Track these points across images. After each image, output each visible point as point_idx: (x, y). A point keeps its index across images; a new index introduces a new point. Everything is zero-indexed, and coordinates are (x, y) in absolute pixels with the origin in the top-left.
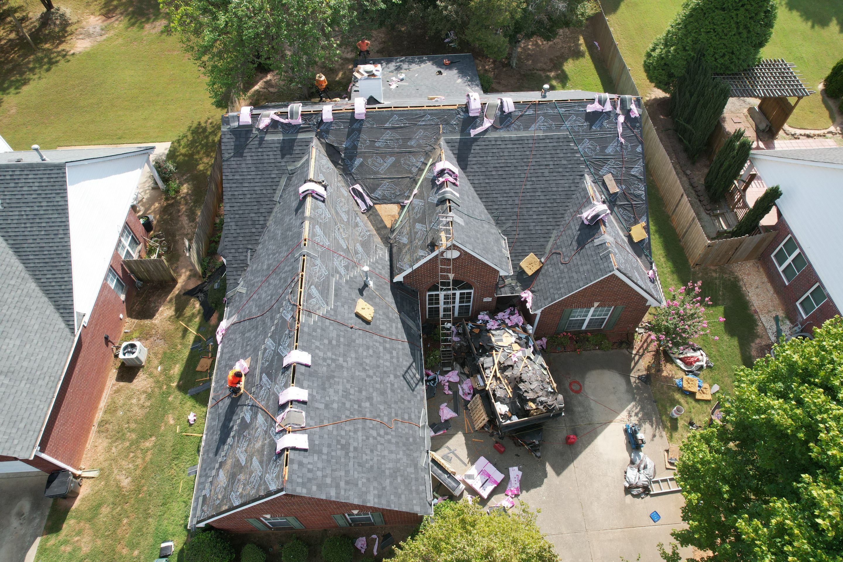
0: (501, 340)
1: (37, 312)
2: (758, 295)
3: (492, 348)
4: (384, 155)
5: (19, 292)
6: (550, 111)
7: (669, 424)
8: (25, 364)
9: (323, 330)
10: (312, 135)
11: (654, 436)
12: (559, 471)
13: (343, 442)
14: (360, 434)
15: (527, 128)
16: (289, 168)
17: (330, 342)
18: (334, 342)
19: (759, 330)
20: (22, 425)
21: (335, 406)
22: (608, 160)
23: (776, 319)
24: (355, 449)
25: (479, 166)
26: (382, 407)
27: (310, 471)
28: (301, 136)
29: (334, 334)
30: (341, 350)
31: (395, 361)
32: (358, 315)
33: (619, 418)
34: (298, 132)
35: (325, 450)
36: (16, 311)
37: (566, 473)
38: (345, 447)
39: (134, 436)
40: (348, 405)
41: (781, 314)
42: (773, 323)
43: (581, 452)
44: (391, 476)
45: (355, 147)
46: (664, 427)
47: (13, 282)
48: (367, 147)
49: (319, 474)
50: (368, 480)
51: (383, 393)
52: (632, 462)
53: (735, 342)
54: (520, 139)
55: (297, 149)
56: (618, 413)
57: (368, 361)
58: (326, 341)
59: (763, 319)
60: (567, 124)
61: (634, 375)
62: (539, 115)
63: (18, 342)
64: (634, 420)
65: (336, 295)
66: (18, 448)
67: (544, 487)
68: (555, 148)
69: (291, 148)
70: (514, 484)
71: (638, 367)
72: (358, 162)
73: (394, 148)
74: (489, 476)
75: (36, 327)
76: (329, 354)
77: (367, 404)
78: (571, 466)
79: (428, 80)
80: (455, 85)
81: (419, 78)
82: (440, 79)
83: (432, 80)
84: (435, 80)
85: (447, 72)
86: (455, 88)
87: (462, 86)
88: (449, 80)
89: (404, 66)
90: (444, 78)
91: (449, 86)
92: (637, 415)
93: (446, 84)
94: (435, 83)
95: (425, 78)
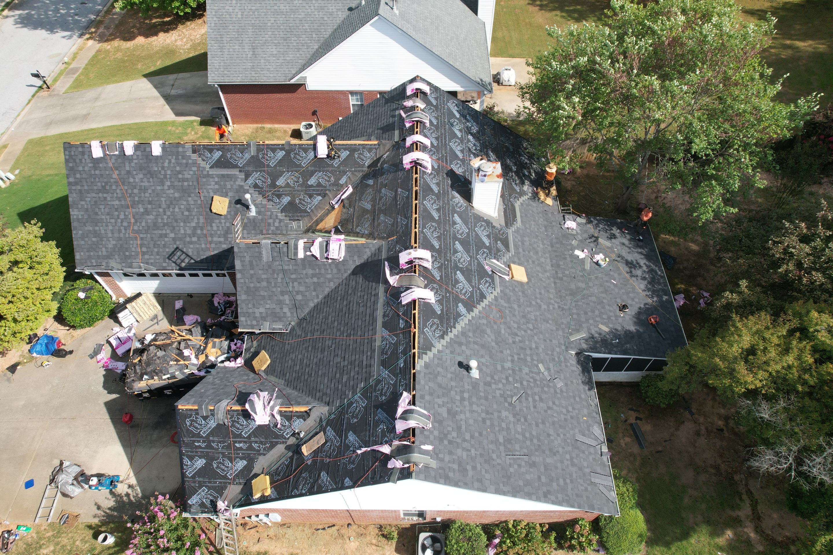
0: (214, 346)
1: (298, 55)
3: (207, 338)
5: (309, 42)
6: (401, 348)
8: (262, 61)
9: (187, 164)
10: (396, 140)
11: (99, 508)
12: (109, 405)
13: (108, 188)
14: (117, 202)
15: (385, 325)
17: (179, 172)
18: (180, 176)
20: (226, 72)
21: (131, 180)
22: (341, 437)
24: (105, 198)
25: (354, 286)
26: (143, 224)
27: (81, 160)
28: (397, 132)
29: (187, 176)
30: (176, 183)
31: (188, 239)
32: (213, 197)
33: (132, 474)
34: (400, 129)
35: (97, 172)
36: (295, 44)
37: (104, 410)
38: (103, 190)
40: (136, 191)
43: (115, 427)
44: (95, 231)
47: (314, 36)
49: (81, 168)
50: (87, 210)
51: (155, 226)
54: (374, 320)
55: (386, 134)
56: (137, 474)
57: (177, 210)
58: (178, 168)
60: (385, 373)
62: (396, 335)
63: (275, 53)
64: (122, 489)
65: (223, 176)
66: (213, 75)
67: (101, 389)
68: (360, 365)
70: (113, 366)
72: (371, 182)
73: (378, 204)
74: (124, 344)
76: (169, 172)
77: (142, 210)
78: (107, 416)
79: (602, 292)
80: (591, 321)
81: (608, 284)
82: (607, 307)
83: (604, 298)
84: (605, 301)
85: (627, 317)
86: (583, 320)
87: (589, 329)
88: (605, 316)
89: (639, 272)
90: (610, 311)
91: (586, 313)
92: (128, 495)
93: (593, 312)
94: (594, 299)
95: (606, 291)
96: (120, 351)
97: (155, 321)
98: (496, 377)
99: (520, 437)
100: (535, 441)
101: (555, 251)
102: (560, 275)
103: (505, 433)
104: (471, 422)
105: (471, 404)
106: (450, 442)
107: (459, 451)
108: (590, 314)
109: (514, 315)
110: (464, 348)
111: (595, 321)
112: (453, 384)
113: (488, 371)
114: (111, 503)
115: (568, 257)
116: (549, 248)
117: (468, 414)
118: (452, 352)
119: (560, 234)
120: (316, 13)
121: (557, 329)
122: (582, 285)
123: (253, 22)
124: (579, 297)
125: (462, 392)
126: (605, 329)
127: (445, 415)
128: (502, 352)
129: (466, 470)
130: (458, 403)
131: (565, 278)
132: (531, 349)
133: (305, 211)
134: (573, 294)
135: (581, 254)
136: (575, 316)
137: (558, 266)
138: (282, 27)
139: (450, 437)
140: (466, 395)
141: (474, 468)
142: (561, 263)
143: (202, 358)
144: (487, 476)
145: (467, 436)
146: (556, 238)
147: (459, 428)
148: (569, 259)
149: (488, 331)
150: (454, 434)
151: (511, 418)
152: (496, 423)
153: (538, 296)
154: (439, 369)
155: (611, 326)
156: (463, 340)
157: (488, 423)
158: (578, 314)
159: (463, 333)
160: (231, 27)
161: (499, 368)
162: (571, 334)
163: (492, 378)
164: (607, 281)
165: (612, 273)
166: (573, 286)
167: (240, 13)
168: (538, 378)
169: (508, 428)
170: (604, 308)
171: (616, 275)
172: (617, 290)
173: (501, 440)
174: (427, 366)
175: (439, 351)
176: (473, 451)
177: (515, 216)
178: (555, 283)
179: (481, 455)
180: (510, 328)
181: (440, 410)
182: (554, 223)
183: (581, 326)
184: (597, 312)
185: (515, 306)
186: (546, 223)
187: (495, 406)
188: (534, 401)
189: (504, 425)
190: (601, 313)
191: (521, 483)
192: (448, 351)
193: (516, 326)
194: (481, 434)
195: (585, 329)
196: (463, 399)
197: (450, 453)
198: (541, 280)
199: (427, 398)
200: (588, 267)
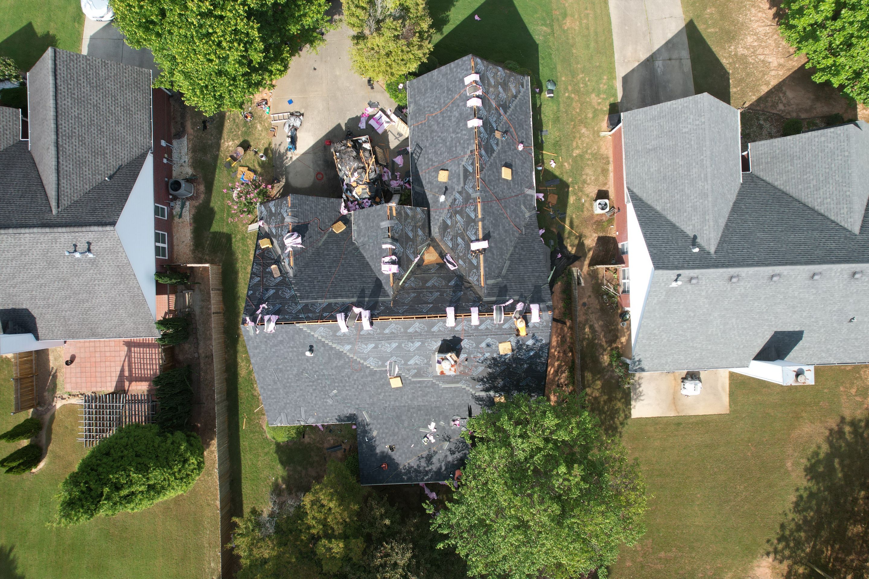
0: (363, 189)
1: (650, 193)
2: (185, 236)
3: (368, 183)
4: (434, 287)
5: (663, 201)
6: (310, 315)
7: (269, 151)
9: (464, 148)
10: (485, 299)
11: (280, 145)
12: (338, 126)
13: (450, 92)
14: (442, 101)
15: (330, 304)
16: (500, 279)
17: (460, 143)
18: (458, 144)
19: (193, 211)
21: (455, 109)
22: (275, 286)
23: (180, 216)
24: (444, 92)
25: (367, 282)
26: (433, 123)
27: (463, 69)
28: (494, 299)
29: (458, 149)
30: (454, 142)
31: (426, 156)
32: (447, 170)
33: (298, 156)
34: (498, 301)
35: (457, 83)
36: (660, 188)
37: (334, 125)
38: (449, 90)
39: (587, 156)
40: (449, 113)
41: (176, 219)
42: (183, 214)
43: (324, 137)
44: (427, 90)
45: (454, 292)
46: (272, 151)
47: (669, 205)
48: (445, 292)
49: (459, 70)
50: (437, 81)
51: (432, 132)
52: (296, 130)
53: (212, 205)
54: (335, 297)
55: (496, 291)
56: (298, 159)
57: (441, 145)
58: (462, 142)
59: (188, 218)
60: (299, 307)
61: (282, 183)
62: (319, 312)
63: (652, 170)
64: (289, 154)
65: (459, 175)
67: (347, 118)
68: (311, 292)
69: (500, 291)
70: (363, 120)
71: (279, 189)
72: (452, 283)
73: (427, 292)
74: (377, 122)
75: (647, 183)
76: (459, 135)
77: (439, 120)
78: (331, 128)
79: (402, 436)
80: (379, 426)
81: (410, 441)
82: (391, 438)
83: (398, 437)
84: (396, 437)
85: (386, 450)
86: (379, 421)
87: (373, 424)
88: (384, 435)
89: (423, 463)
90: (389, 440)
91: (384, 424)
92: (287, 158)
93: (386, 428)
94: (396, 430)
95: (404, 440)
96: (372, 122)
97: (398, 136)
98: (314, 365)
99: (286, 376)
100: (288, 385)
101: (432, 409)
102: (411, 410)
103: (284, 369)
104: (282, 352)
105: (291, 352)
106: (266, 342)
107: (263, 346)
108: (384, 426)
109: (362, 378)
110: (322, 348)
111: (379, 429)
112: (298, 343)
113: (315, 361)
114: (282, 150)
115: (428, 417)
116: (434, 405)
117: (285, 350)
118: (316, 342)
119: (448, 414)
120: (690, 204)
121: (368, 404)
122: (406, 424)
123: (679, 144)
124: (396, 421)
125: (296, 347)
126: (375, 433)
127: (279, 339)
128: (332, 369)
129: (256, 349)
130: (288, 345)
131: (409, 413)
132: (344, 386)
133: (444, 236)
134: (398, 417)
135: (432, 426)
136: (381, 416)
137: (420, 410)
138: (675, 173)
139: (268, 341)
140: (295, 349)
141: (259, 353)
142: (422, 412)
143: (354, 184)
144: (258, 359)
145: (273, 350)
146: (444, 411)
147: (276, 346)
148: (426, 418)
149: (342, 362)
150: (271, 344)
151: (294, 373)
152: (288, 364)
153: (387, 394)
154: (302, 336)
155: (377, 438)
156: (327, 348)
157: (286, 360)
158: (383, 419)
159: (331, 348)
160: (673, 124)
161: (321, 367)
162: (367, 412)
163: (313, 363)
164: (412, 441)
165: (419, 445)
166: (404, 418)
167: (687, 130)
168: (327, 389)
169: (288, 371)
170: (390, 436)
171: (418, 448)
172: (406, 446)
173: (280, 367)
174: (301, 329)
175: (313, 335)
176: (267, 353)
177: (448, 383)
178: (405, 406)
179: (267, 357)
180: (351, 374)
181: (280, 336)
182: (457, 411)
183: (374, 419)
184: (386, 431)
185: (369, 379)
186: (456, 405)
187: (297, 364)
188: (312, 386)
189: (288, 368)
190: (387, 433)
191: (262, 376)
192: (315, 340)
193: (355, 378)
194: (278, 356)
195: (372, 422)
196: (292, 348)
197: (261, 342)
198: (402, 397)
199: (283, 330)
200: (422, 430)
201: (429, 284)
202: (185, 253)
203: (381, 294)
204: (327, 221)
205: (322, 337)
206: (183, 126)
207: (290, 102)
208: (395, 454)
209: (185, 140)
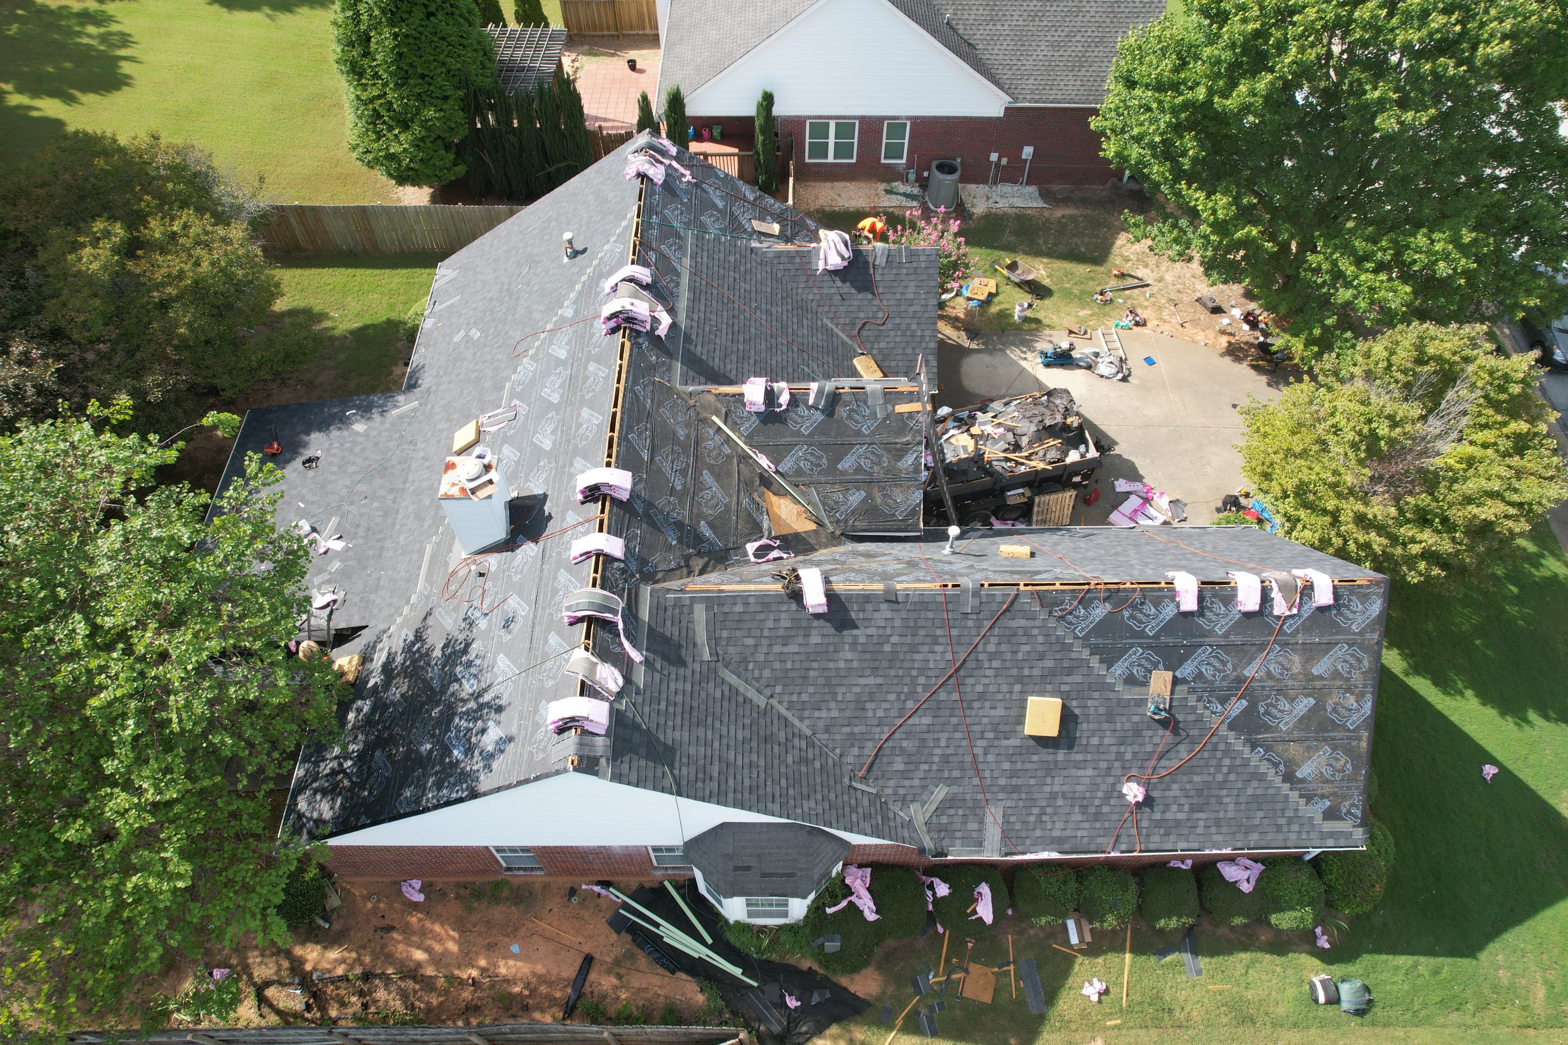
0: (965, 448)
2: (850, 198)
4: (699, 486)
6: (654, 233)
7: (1034, 326)
10: (646, 591)
11: (1051, 341)
15: (676, 273)
16: (707, 656)
22: (732, 213)
23: (889, 192)
28: (645, 614)
33: (1030, 370)
34: (636, 617)
37: (1113, 436)
41: (882, 186)
42: (894, 197)
45: (679, 525)
46: (1037, 330)
48: (682, 503)
52: (1089, 367)
54: (692, 289)
55: (669, 630)
56: (1023, 370)
59: (885, 205)
60: (677, 225)
61: (966, 343)
62: (660, 249)
64: (1031, 355)
68: (711, 258)
69: (667, 641)
70: (1138, 488)
71: (955, 338)
72: (707, 532)
73: (688, 465)
74: (1135, 511)
79: (331, 482)
80: (374, 434)
81: (314, 499)
82: (336, 460)
83: (334, 473)
84: (335, 469)
85: (311, 450)
86: (385, 434)
87: (383, 423)
88: (348, 445)
90: (335, 455)
91: (376, 444)
92: (1024, 352)
93: (363, 449)
94: (352, 469)
95: (323, 487)
96: (1134, 502)
99: (531, 242)
100: (513, 253)
101: (379, 540)
102: (391, 497)
104: (583, 211)
107: (601, 179)
108: (371, 445)
109: (495, 369)
110: (577, 270)
111: (367, 436)
113: (552, 271)
114: (1040, 346)
115: (360, 535)
116: (388, 544)
117: (585, 214)
118: (593, 253)
121: (432, 407)
122: (362, 488)
124: (374, 467)
126: (359, 427)
127: (610, 193)
128: (528, 307)
130: (594, 215)
131: (385, 493)
132: (485, 346)
134: (383, 471)
135: (335, 544)
136: (396, 436)
137: (386, 515)
140: (584, 229)
142: (379, 520)
143: (975, 430)
145: (590, 197)
146: (365, 568)
147: (597, 197)
148: (360, 530)
149: (539, 316)
154: (610, 226)
155: (345, 433)
158: (390, 440)
159: (573, 285)
161: (536, 287)
162: (413, 410)
163: (548, 270)
164: (313, 503)
165: (297, 519)
166: (378, 482)
168: (487, 318)
170: (343, 458)
171: (291, 516)
172: (305, 491)
173: (553, 223)
174: (623, 219)
175: (608, 242)
176: (587, 191)
177: (434, 556)
179: (578, 195)
181: (615, 193)
182: (357, 599)
183: (393, 425)
184: (358, 449)
185: (489, 384)
186: (372, 597)
188: (501, 291)
190: (351, 450)
192: (598, 250)
193: (498, 357)
194: (575, 210)
195: (388, 421)
196: (588, 223)
200: (334, 521)
201: (707, 477)
202: (817, 197)
203: (691, 373)
204: (883, 345)
205: (601, 258)
206: (1065, 201)
207: (1150, 361)
208: (295, 470)
209: (1040, 204)
